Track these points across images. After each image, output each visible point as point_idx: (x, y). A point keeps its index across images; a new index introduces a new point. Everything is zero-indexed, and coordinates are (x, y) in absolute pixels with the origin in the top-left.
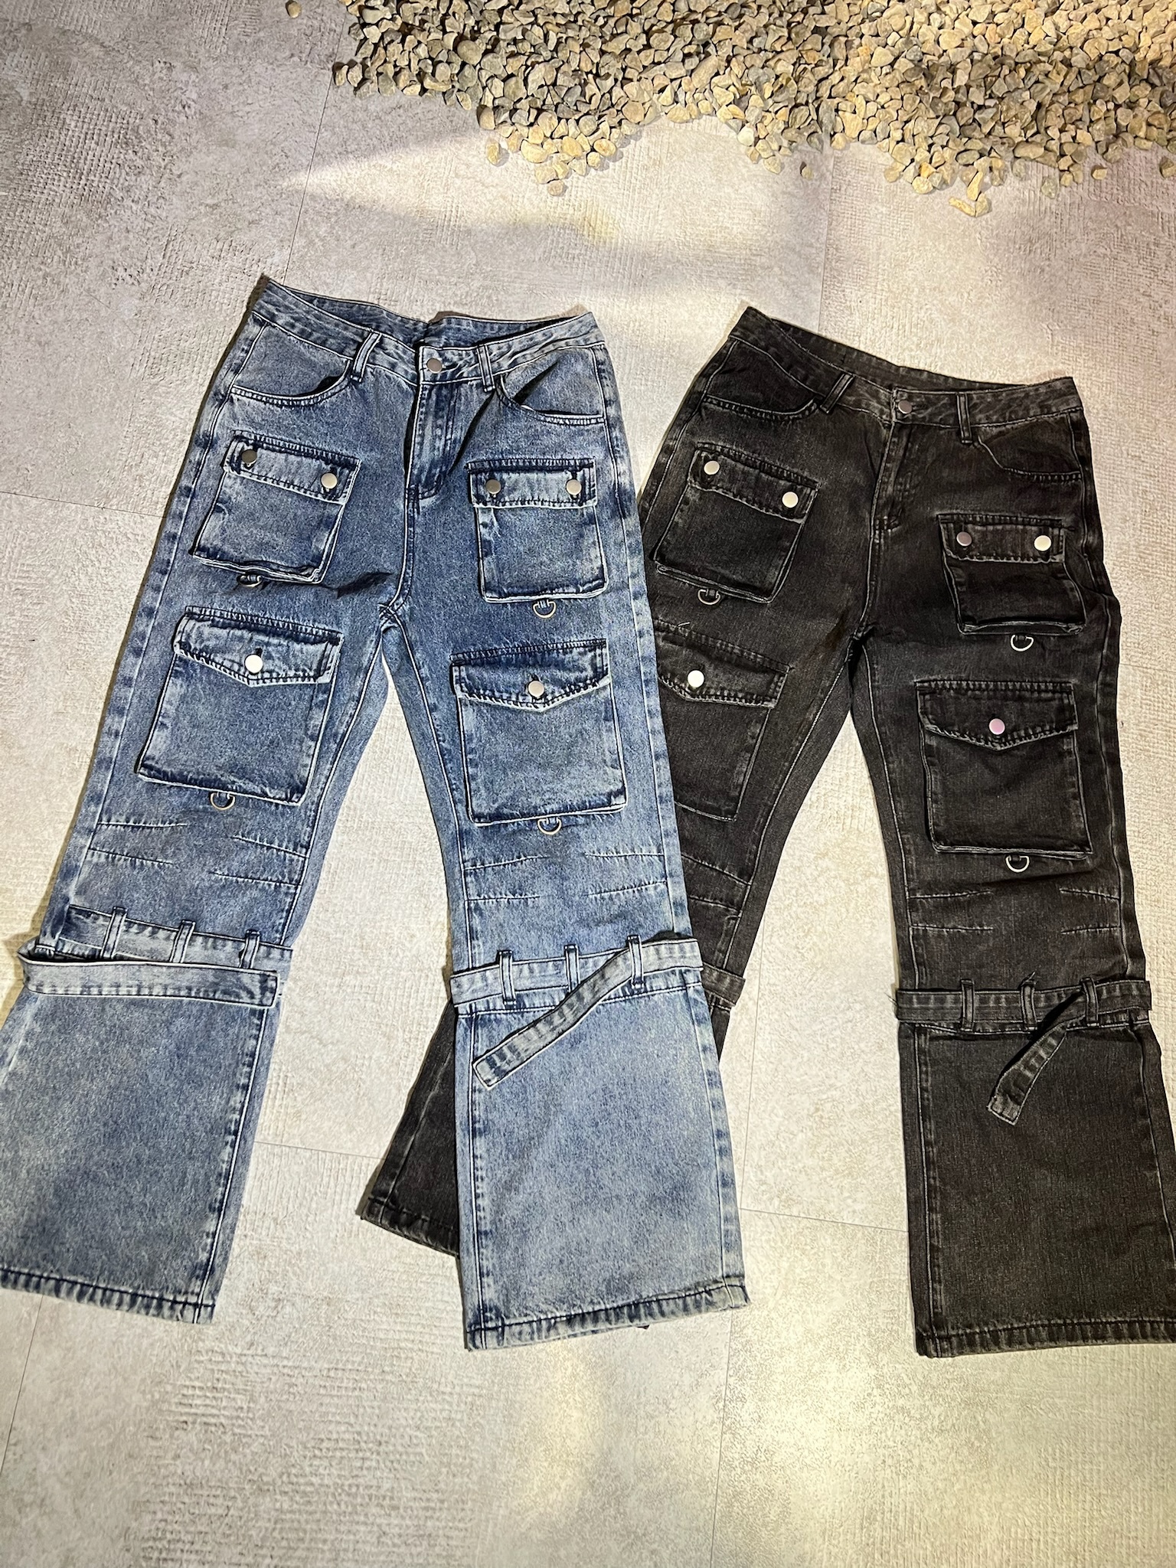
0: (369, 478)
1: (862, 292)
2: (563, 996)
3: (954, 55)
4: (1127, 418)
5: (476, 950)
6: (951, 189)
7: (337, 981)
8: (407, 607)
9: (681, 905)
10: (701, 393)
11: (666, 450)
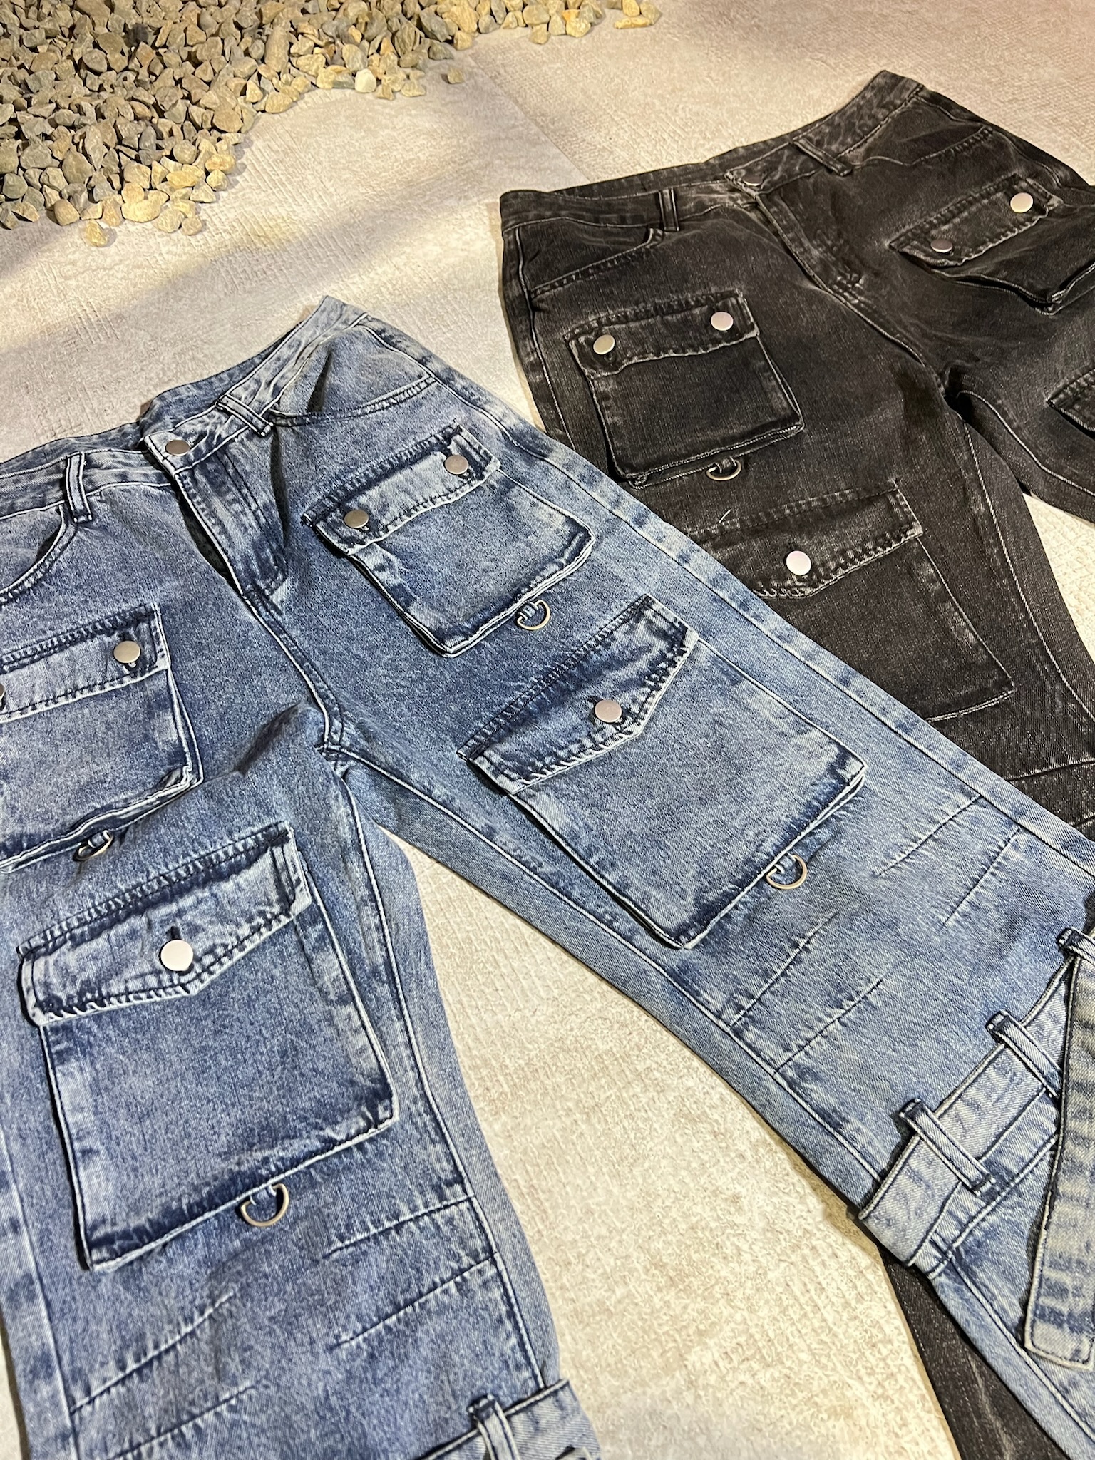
0: (181, 613)
2: (1053, 1109)
5: (861, 1141)
8: (351, 729)
9: (1077, 840)
10: (521, 295)
11: (530, 369)
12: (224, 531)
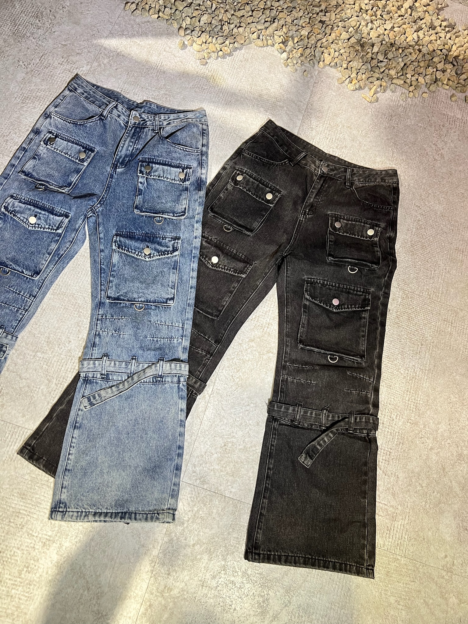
0: (99, 156)
1: (318, 123)
2: (127, 378)
3: (374, 40)
4: (417, 190)
5: (94, 352)
6: (363, 91)
7: (34, 354)
8: (101, 209)
9: (186, 349)
10: (243, 149)
11: (224, 168)
12: (123, 147)
